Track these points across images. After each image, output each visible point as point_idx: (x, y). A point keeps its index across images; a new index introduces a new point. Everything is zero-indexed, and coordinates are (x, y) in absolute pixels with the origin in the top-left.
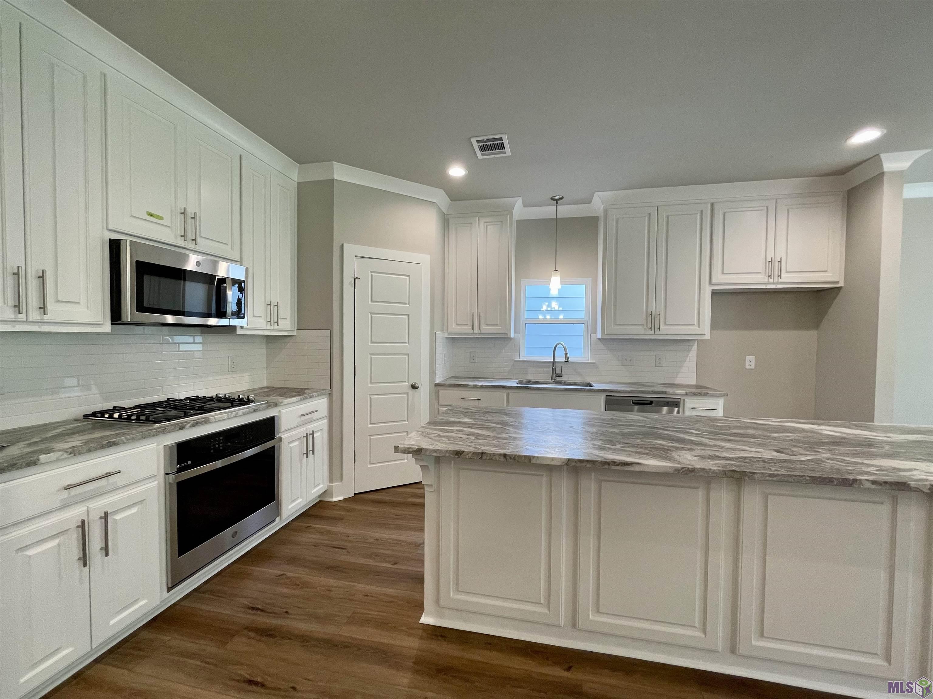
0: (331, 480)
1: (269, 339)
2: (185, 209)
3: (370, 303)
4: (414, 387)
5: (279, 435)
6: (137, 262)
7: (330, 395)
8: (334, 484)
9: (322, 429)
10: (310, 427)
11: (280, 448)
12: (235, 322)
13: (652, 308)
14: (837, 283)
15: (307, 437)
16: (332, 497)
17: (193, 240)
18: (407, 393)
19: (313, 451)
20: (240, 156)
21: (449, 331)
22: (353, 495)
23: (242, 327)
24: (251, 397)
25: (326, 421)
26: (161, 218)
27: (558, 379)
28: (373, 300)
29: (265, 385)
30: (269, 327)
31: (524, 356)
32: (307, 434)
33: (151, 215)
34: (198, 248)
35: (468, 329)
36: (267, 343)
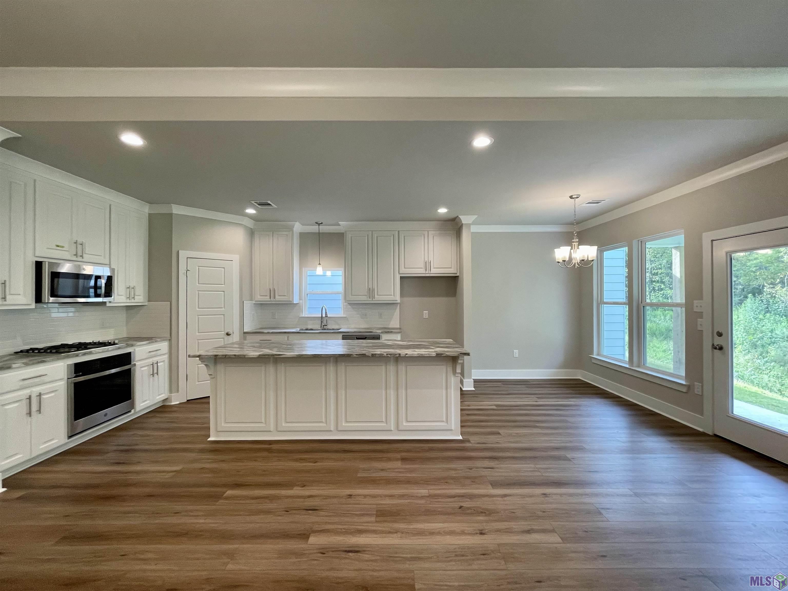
0: (171, 391)
1: (128, 308)
2: (77, 241)
3: (197, 284)
4: (228, 334)
5: (134, 363)
6: (52, 272)
7: (170, 340)
8: (172, 394)
9: (164, 361)
10: (155, 359)
11: (135, 370)
12: (106, 300)
13: (370, 286)
14: (456, 274)
15: (153, 364)
16: (171, 402)
17: (81, 256)
18: (224, 338)
19: (157, 373)
20: (110, 205)
21: (256, 299)
22: (186, 401)
23: (110, 302)
24: (116, 342)
25: (166, 356)
26: (63, 247)
27: (325, 327)
28: (200, 283)
29: (125, 336)
30: (128, 301)
31: (305, 314)
32: (153, 363)
33: (58, 246)
34: (84, 260)
35: (267, 298)
36: (127, 310)
